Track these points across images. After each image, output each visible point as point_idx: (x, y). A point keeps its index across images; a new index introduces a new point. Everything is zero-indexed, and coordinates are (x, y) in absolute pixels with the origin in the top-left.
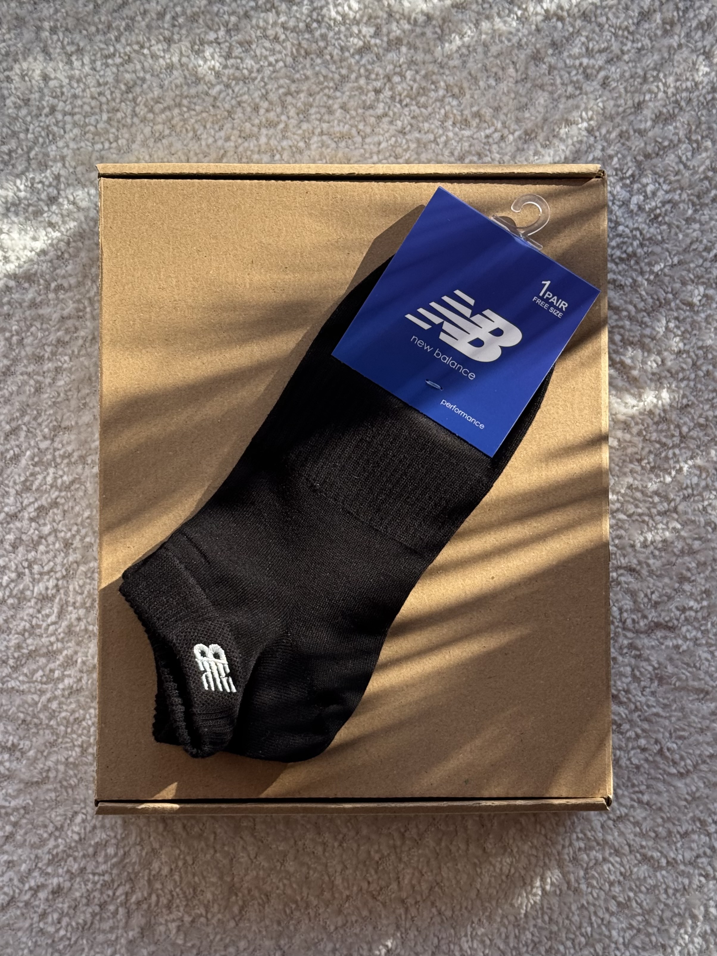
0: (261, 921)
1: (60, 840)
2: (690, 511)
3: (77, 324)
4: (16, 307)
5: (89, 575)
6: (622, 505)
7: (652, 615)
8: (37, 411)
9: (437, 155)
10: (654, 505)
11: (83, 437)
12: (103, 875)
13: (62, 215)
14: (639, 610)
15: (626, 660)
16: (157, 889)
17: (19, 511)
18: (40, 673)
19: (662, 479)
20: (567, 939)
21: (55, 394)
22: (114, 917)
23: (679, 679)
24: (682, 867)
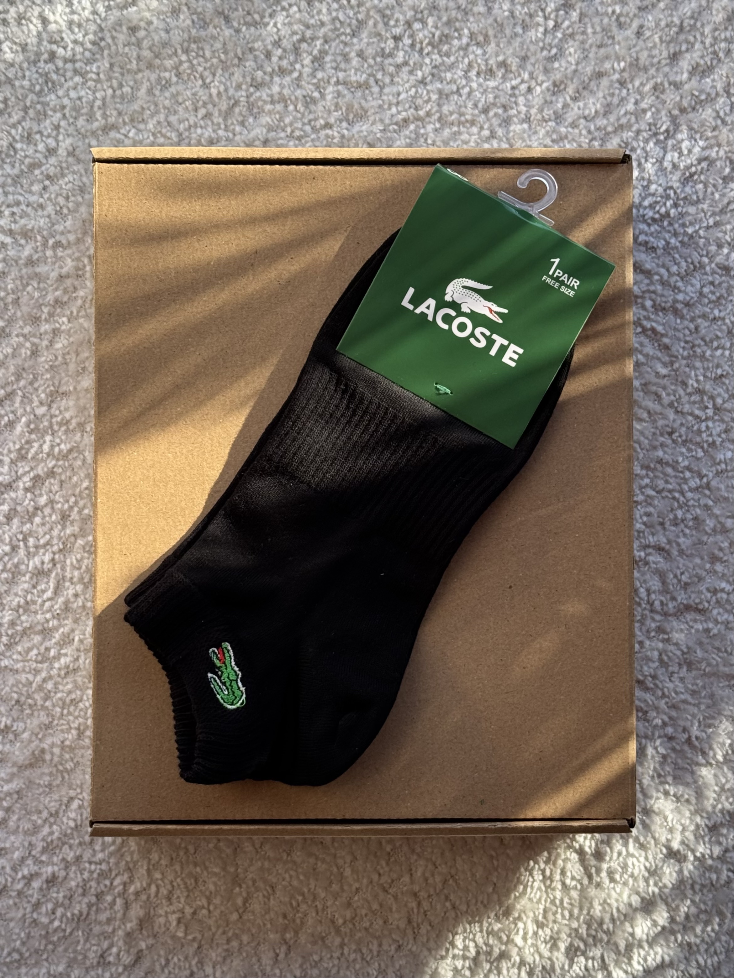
0: (266, 913)
1: (55, 827)
2: (722, 487)
3: (76, 283)
4: (12, 265)
5: (87, 549)
6: (652, 481)
7: (682, 597)
8: (34, 375)
9: (460, 107)
10: (685, 481)
11: (82, 402)
12: (100, 864)
13: (61, 168)
14: (668, 593)
15: (653, 644)
16: (157, 879)
17: (14, 481)
18: (35, 651)
19: (694, 453)
20: (588, 935)
21: (50, 357)
22: (111, 908)
23: (709, 665)
24: (710, 862)
